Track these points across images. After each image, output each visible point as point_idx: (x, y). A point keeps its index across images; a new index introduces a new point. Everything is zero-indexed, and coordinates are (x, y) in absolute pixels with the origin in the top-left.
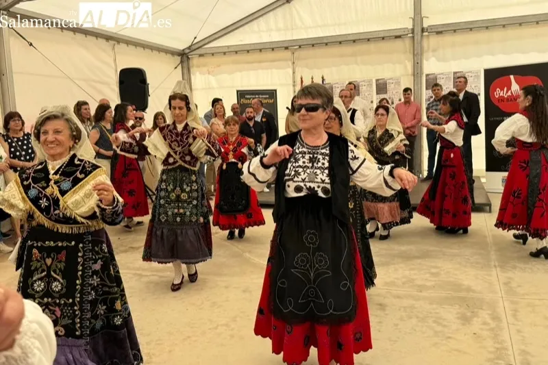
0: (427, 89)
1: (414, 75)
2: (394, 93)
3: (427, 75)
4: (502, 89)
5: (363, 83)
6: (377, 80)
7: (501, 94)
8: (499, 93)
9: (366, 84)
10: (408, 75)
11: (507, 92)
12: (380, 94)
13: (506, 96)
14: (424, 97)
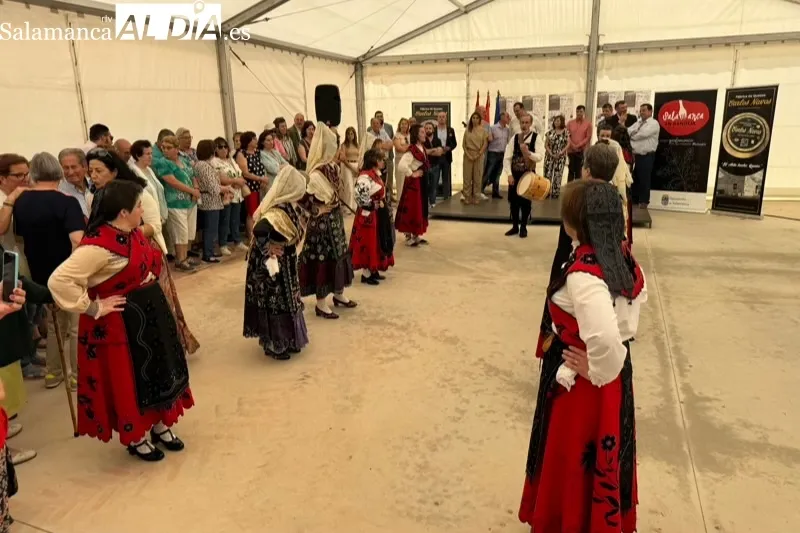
1: (587, 92)
2: (566, 109)
3: (599, 93)
4: (670, 113)
5: (536, 99)
6: (550, 96)
7: (669, 118)
8: (668, 116)
9: (539, 99)
10: (581, 92)
11: (675, 116)
12: (553, 110)
13: (673, 120)
14: (595, 116)
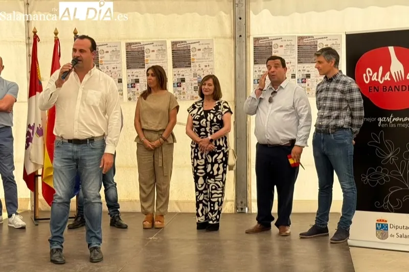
0: (256, 63)
1: (235, 38)
2: (203, 66)
3: (256, 40)
4: (375, 70)
5: (151, 47)
6: (174, 44)
7: (374, 79)
8: (371, 76)
9: (156, 49)
10: (225, 38)
11: (383, 75)
12: (180, 67)
13: (381, 82)
14: (252, 77)
